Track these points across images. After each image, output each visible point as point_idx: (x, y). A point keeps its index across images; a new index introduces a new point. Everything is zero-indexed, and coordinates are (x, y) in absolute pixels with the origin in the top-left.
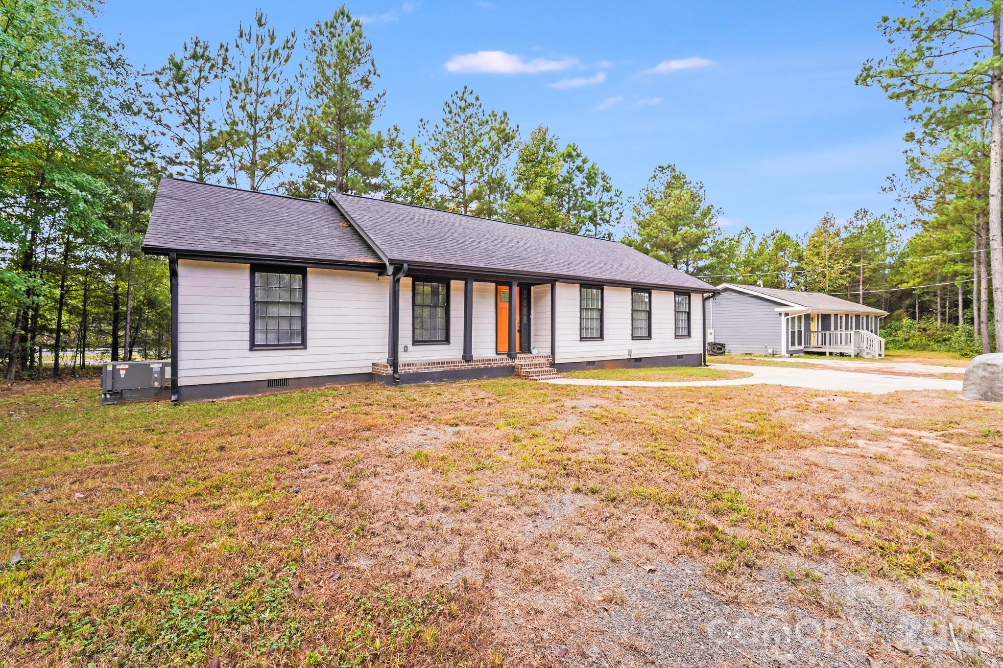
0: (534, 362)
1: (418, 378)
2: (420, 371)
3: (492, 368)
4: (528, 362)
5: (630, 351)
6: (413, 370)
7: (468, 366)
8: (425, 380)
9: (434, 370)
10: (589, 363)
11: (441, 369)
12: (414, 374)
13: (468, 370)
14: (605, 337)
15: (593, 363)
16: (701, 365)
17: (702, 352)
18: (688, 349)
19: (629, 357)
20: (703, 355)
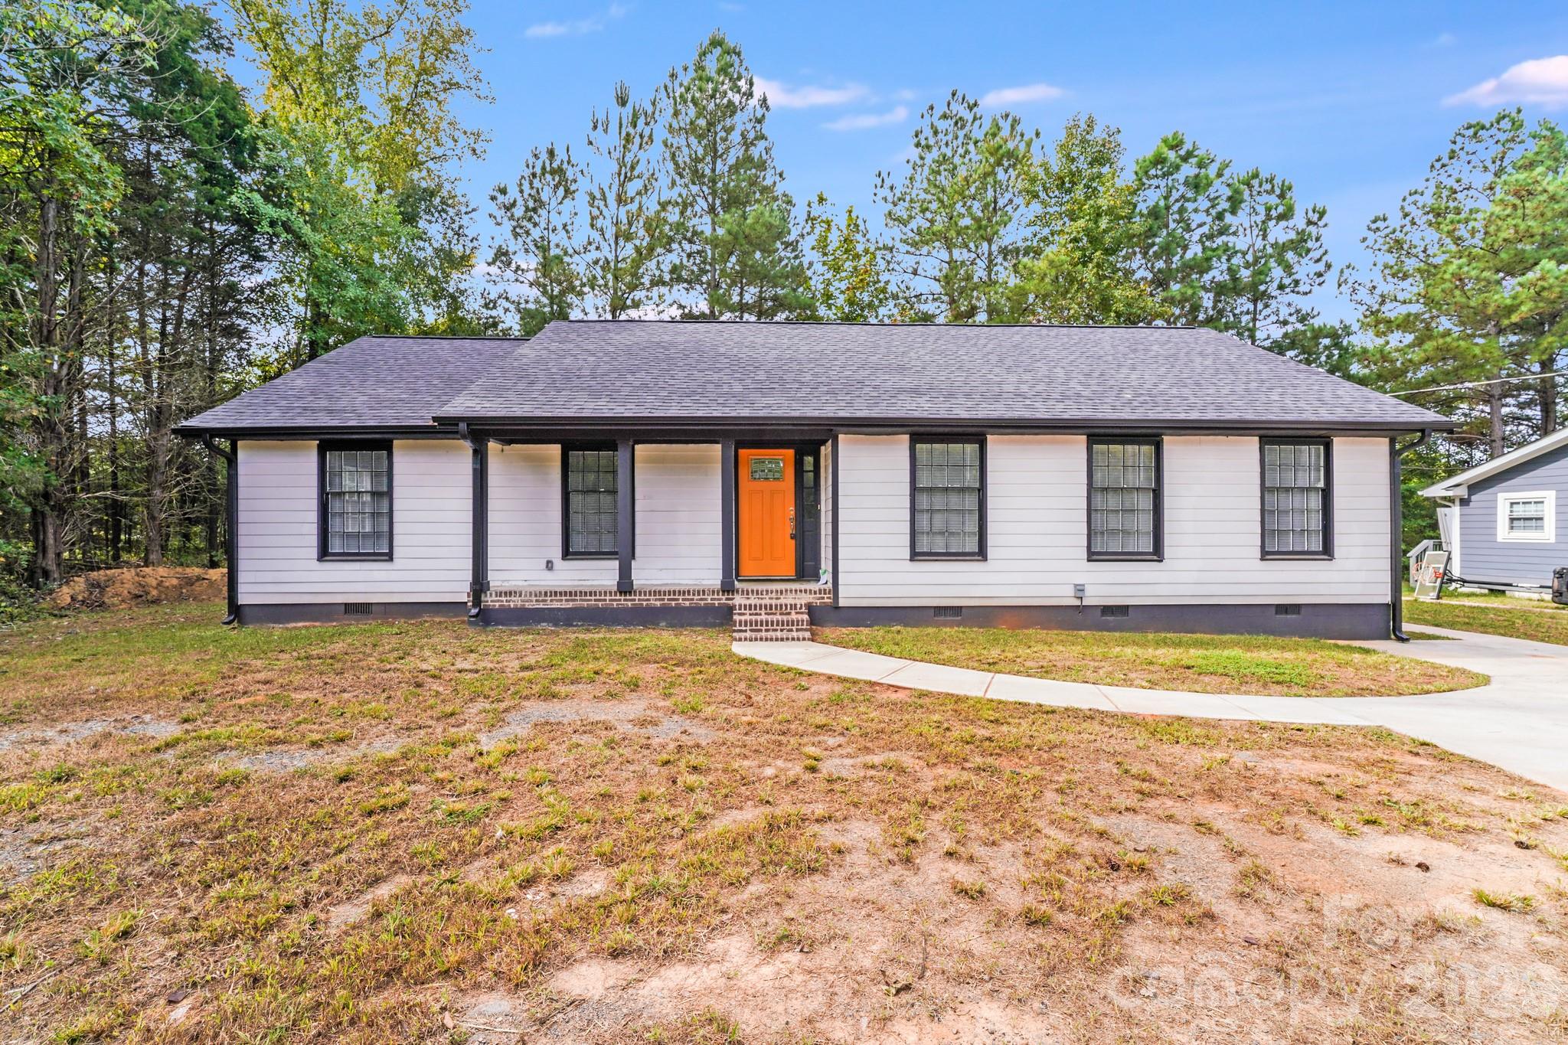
0: (782, 601)
1: (523, 618)
2: (527, 605)
3: (678, 608)
4: (767, 602)
5: (1080, 590)
6: (515, 602)
7: (625, 601)
8: (539, 622)
9: (556, 605)
10: (940, 610)
11: (570, 605)
12: (516, 609)
13: (626, 609)
14: (991, 552)
15: (957, 610)
16: (1388, 638)
17: (1388, 600)
18: (1322, 590)
19: (1078, 602)
20: (1394, 608)
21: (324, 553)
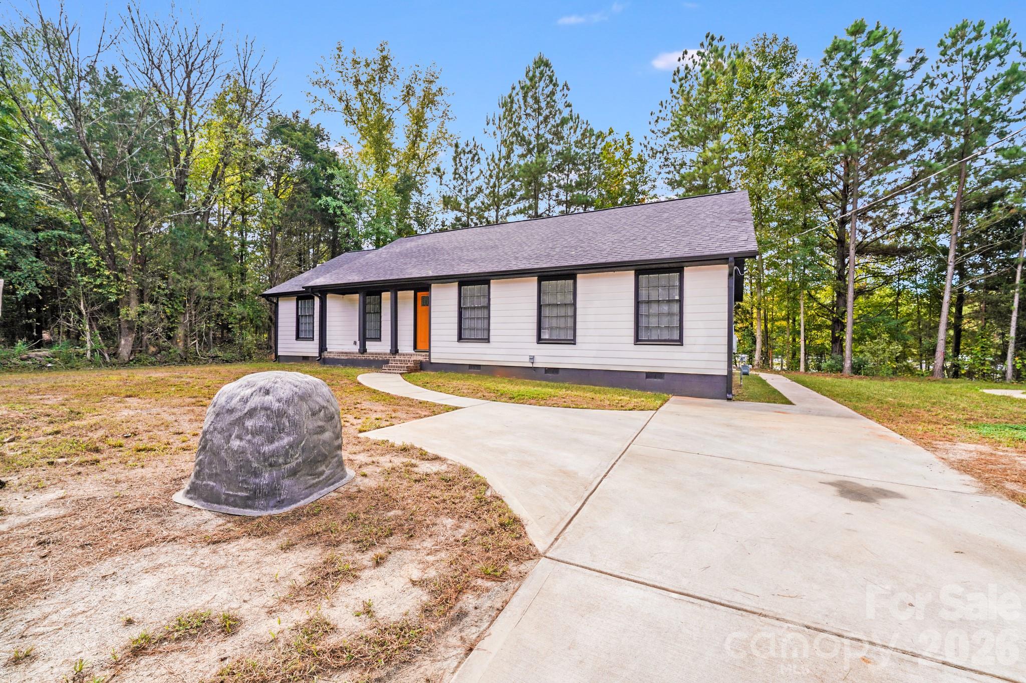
3: (378, 360)
7: (362, 357)
9: (343, 357)
10: (472, 366)
11: (346, 358)
15: (477, 366)
16: (722, 398)
17: (726, 373)
18: (677, 364)
19: (531, 365)
20: (729, 377)
21: (298, 338)
